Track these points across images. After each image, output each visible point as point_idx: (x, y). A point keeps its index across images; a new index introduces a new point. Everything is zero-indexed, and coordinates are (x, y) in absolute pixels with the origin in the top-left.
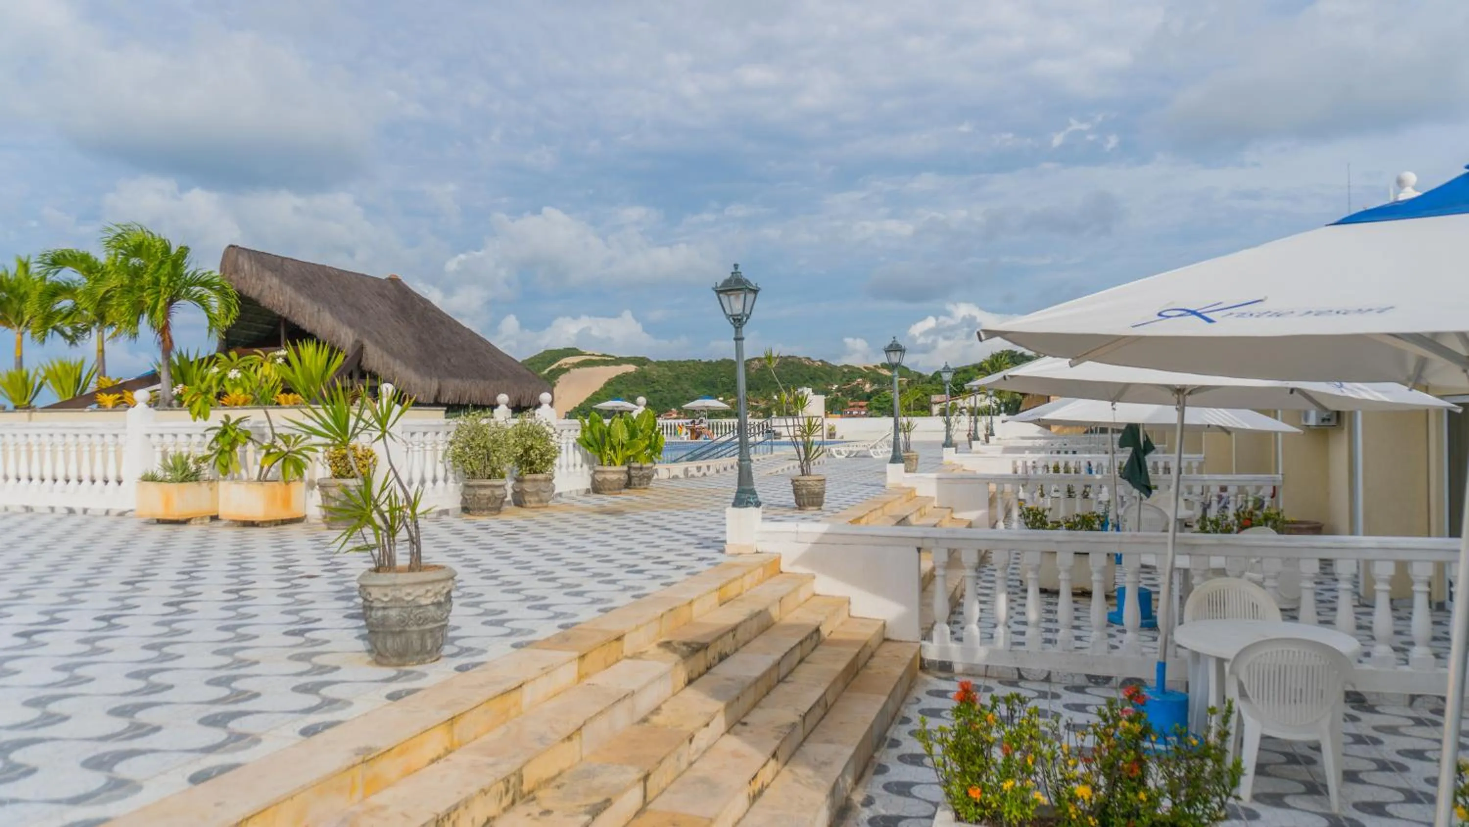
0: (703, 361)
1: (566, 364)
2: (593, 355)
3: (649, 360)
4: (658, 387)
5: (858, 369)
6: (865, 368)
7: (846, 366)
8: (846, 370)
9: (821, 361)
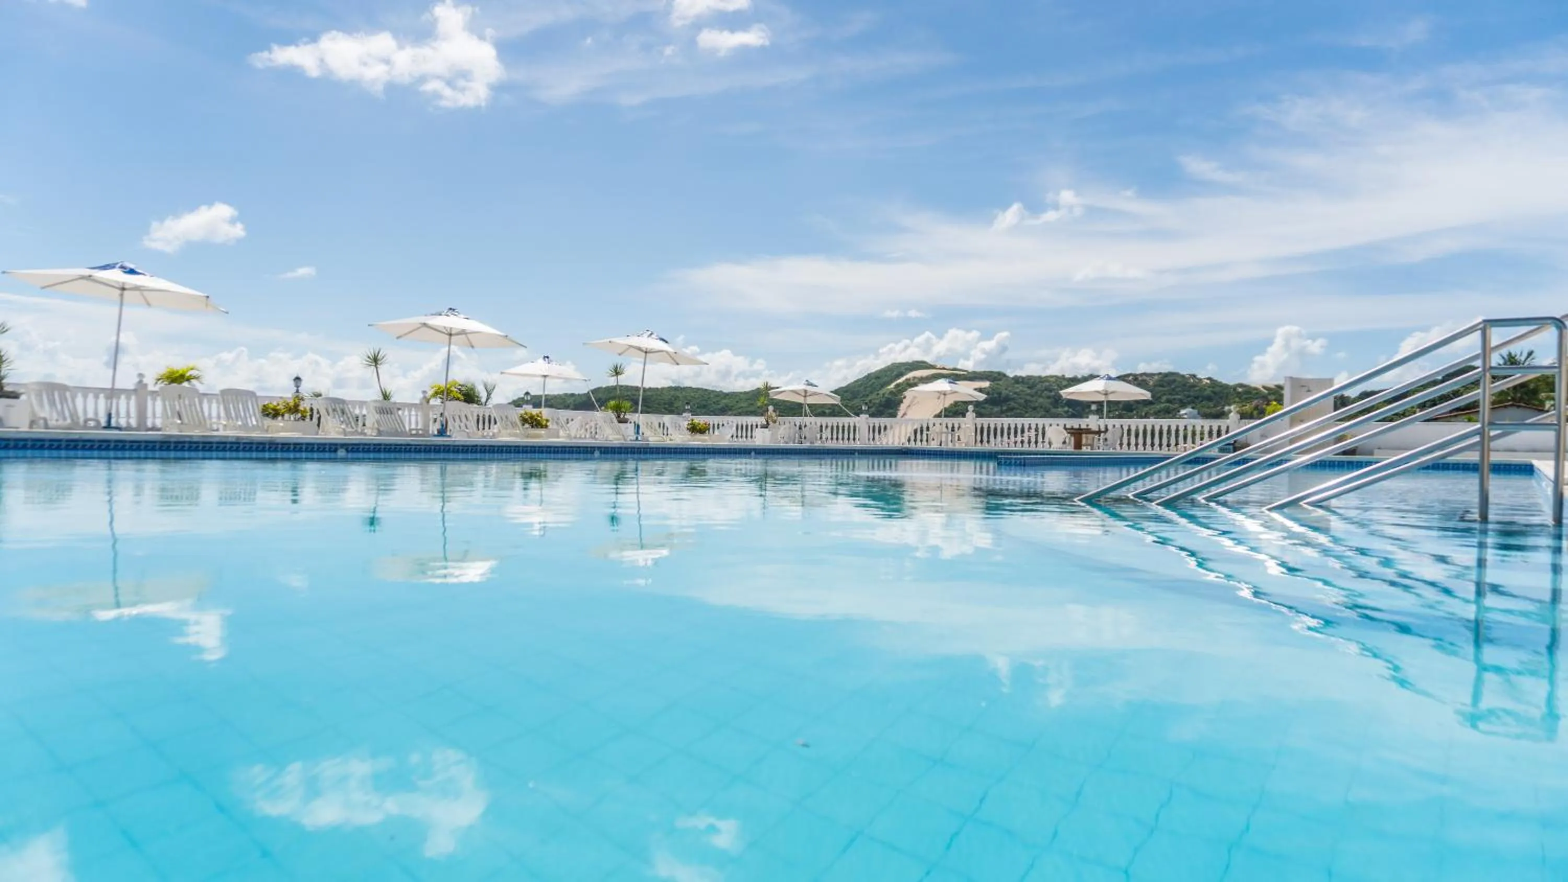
0: (1067, 376)
1: (914, 378)
2: (944, 369)
3: (1005, 375)
4: (1012, 404)
5: (1256, 389)
6: (1264, 387)
7: (1241, 385)
8: (1240, 390)
9: (1209, 379)
